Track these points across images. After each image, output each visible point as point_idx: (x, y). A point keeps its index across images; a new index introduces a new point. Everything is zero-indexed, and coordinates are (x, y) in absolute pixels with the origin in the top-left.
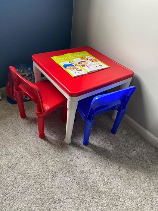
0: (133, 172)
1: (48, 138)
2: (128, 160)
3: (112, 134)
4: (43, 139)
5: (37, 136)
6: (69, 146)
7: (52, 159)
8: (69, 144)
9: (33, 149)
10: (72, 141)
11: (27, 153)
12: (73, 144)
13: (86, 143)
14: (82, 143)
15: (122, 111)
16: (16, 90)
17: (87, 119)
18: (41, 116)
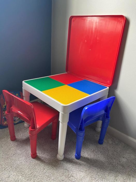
0: (130, 180)
1: (40, 157)
2: (121, 167)
3: (100, 145)
4: (36, 159)
5: (29, 157)
6: (62, 162)
7: (48, 179)
8: (62, 160)
9: (26, 171)
10: (64, 157)
11: (20, 177)
12: (67, 160)
13: (78, 157)
14: (75, 158)
15: (107, 120)
16: (7, 112)
17: (79, 130)
18: (34, 133)
